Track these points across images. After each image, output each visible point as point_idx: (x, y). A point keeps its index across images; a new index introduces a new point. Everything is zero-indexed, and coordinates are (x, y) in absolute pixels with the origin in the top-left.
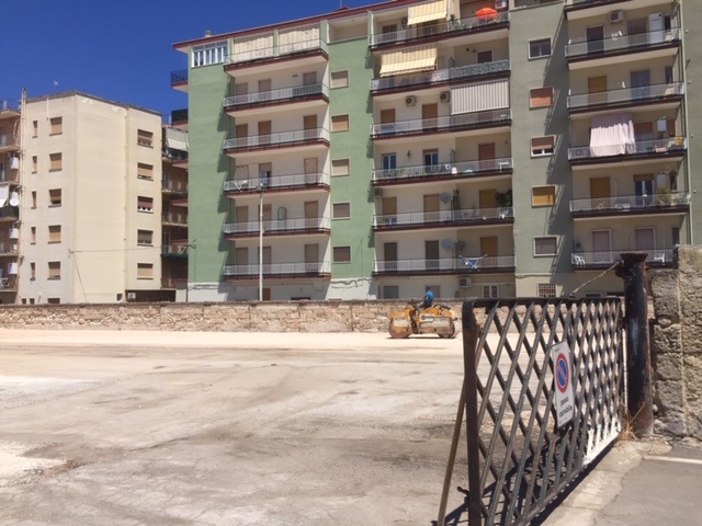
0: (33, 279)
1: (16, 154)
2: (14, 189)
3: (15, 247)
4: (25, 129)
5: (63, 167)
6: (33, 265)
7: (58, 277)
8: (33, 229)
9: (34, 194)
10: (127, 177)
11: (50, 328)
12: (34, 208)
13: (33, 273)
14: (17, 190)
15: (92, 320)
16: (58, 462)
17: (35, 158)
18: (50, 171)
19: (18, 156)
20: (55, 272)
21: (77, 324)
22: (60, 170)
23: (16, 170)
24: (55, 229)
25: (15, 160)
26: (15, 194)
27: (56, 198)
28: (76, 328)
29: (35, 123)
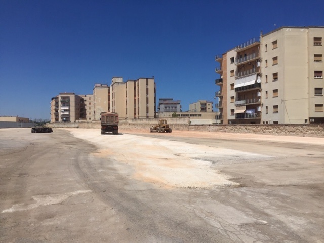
0: (267, 113)
1: (259, 60)
2: (259, 75)
3: (260, 100)
4: (262, 48)
5: (278, 62)
6: (267, 107)
7: (277, 112)
8: (267, 92)
9: (267, 76)
10: (309, 63)
11: (273, 134)
12: (267, 82)
13: (267, 111)
14: (260, 76)
15: (291, 132)
16: (238, 184)
17: (266, 61)
18: (273, 65)
19: (260, 61)
20: (276, 110)
21: (284, 133)
22: (277, 64)
23: (259, 67)
24: (275, 91)
25: (259, 63)
26: (259, 77)
27: (275, 77)
28: (284, 135)
29: (266, 45)
